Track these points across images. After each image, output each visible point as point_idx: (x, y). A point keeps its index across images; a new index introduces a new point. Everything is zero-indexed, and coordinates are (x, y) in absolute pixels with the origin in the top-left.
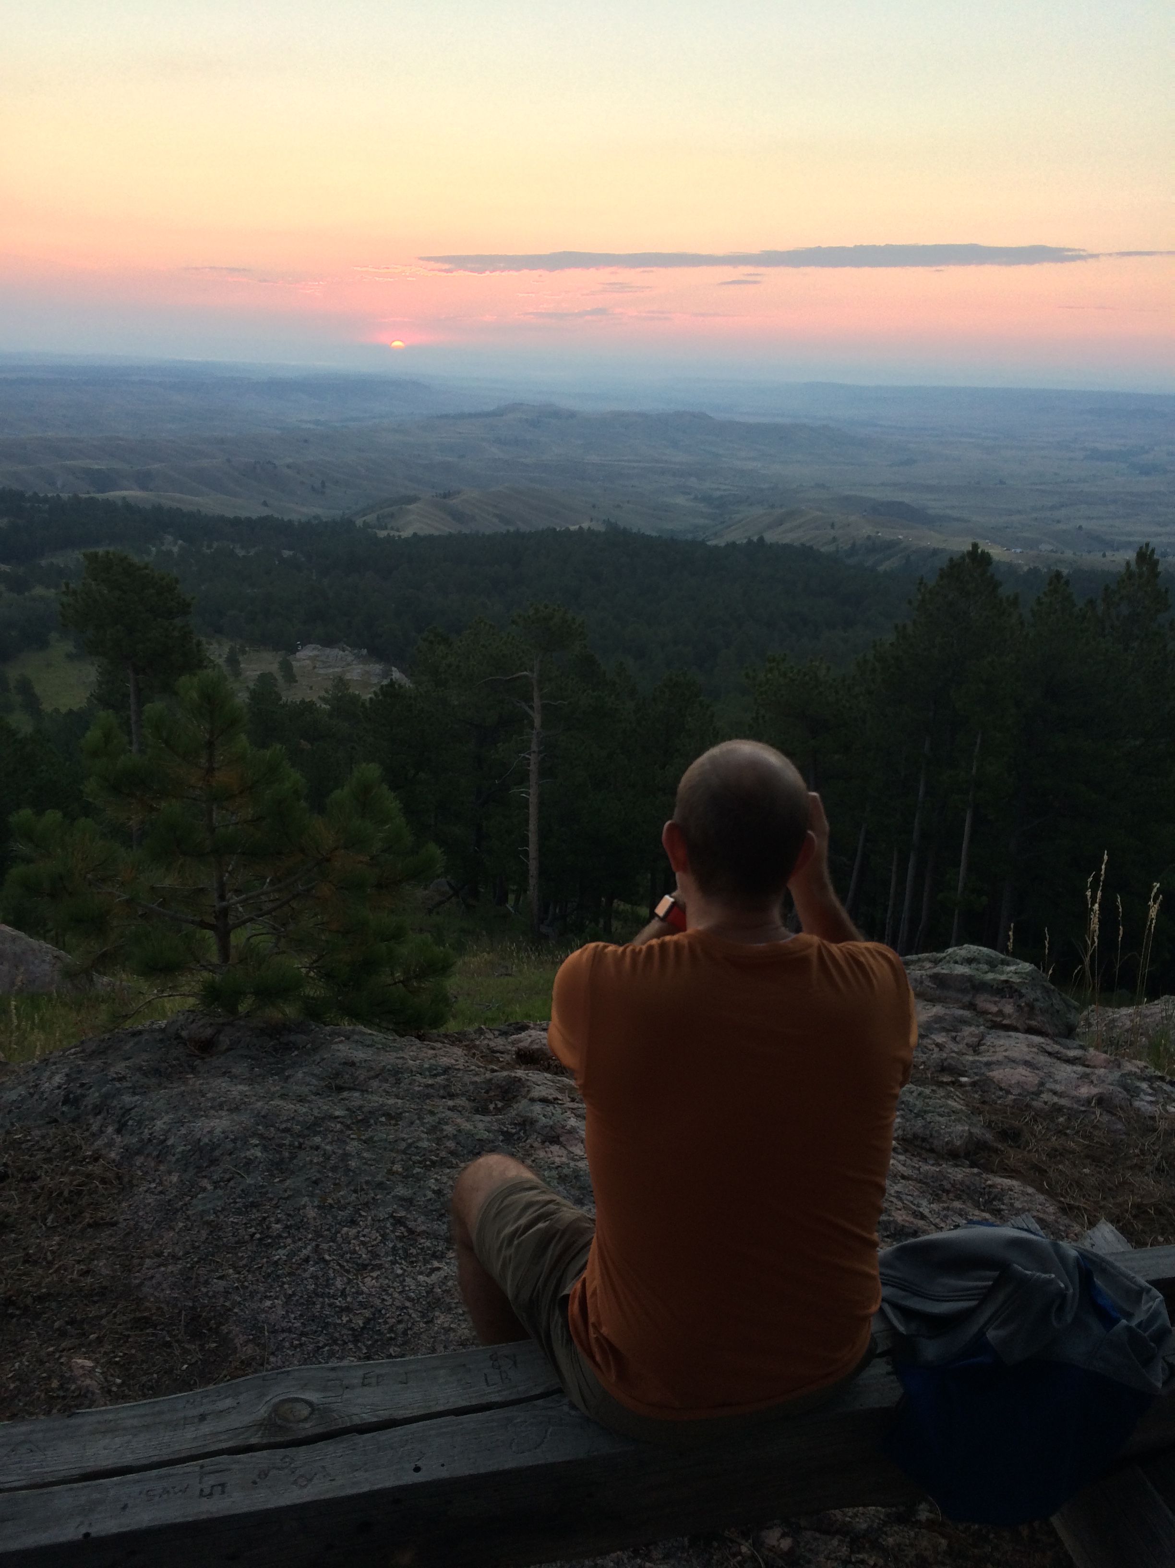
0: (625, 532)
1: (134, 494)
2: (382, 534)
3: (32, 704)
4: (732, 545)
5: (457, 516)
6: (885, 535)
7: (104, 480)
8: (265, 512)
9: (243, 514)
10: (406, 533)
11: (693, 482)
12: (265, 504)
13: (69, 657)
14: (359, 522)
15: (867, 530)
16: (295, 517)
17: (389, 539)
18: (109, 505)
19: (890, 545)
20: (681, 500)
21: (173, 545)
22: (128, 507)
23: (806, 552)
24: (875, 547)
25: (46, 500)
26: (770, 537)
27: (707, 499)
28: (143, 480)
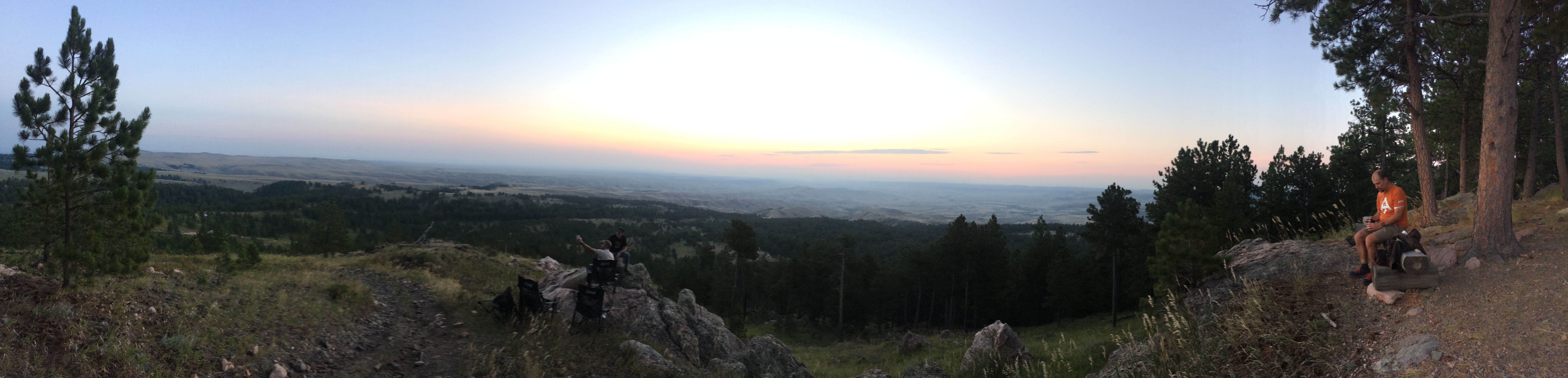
0: (827, 218)
1: (703, 206)
2: (764, 218)
3: (675, 256)
4: (855, 221)
5: (783, 214)
6: (892, 217)
7: (696, 203)
8: (734, 212)
9: (730, 212)
10: (770, 218)
11: (843, 205)
12: (734, 210)
13: (685, 245)
14: (758, 215)
15: (888, 216)
16: (741, 213)
17: (766, 219)
18: (697, 209)
19: (895, 220)
20: (840, 210)
21: (712, 219)
22: (702, 209)
23: (874, 222)
24: (890, 220)
25: (682, 207)
26: (865, 218)
27: (846, 209)
28: (706, 203)
